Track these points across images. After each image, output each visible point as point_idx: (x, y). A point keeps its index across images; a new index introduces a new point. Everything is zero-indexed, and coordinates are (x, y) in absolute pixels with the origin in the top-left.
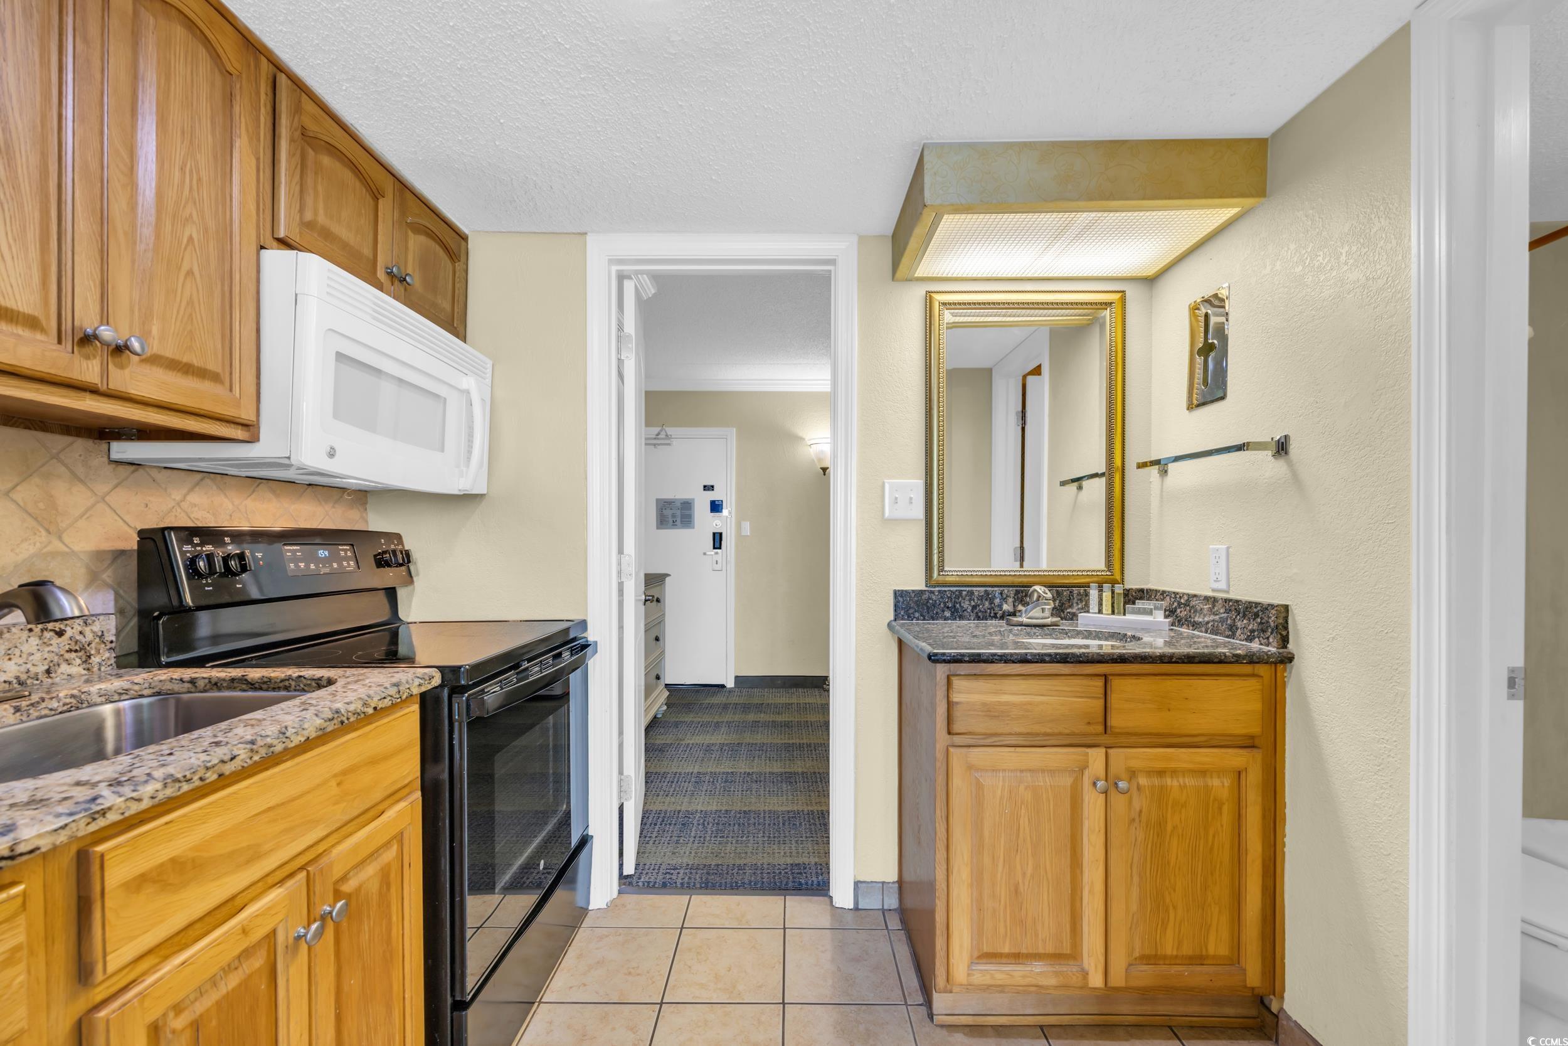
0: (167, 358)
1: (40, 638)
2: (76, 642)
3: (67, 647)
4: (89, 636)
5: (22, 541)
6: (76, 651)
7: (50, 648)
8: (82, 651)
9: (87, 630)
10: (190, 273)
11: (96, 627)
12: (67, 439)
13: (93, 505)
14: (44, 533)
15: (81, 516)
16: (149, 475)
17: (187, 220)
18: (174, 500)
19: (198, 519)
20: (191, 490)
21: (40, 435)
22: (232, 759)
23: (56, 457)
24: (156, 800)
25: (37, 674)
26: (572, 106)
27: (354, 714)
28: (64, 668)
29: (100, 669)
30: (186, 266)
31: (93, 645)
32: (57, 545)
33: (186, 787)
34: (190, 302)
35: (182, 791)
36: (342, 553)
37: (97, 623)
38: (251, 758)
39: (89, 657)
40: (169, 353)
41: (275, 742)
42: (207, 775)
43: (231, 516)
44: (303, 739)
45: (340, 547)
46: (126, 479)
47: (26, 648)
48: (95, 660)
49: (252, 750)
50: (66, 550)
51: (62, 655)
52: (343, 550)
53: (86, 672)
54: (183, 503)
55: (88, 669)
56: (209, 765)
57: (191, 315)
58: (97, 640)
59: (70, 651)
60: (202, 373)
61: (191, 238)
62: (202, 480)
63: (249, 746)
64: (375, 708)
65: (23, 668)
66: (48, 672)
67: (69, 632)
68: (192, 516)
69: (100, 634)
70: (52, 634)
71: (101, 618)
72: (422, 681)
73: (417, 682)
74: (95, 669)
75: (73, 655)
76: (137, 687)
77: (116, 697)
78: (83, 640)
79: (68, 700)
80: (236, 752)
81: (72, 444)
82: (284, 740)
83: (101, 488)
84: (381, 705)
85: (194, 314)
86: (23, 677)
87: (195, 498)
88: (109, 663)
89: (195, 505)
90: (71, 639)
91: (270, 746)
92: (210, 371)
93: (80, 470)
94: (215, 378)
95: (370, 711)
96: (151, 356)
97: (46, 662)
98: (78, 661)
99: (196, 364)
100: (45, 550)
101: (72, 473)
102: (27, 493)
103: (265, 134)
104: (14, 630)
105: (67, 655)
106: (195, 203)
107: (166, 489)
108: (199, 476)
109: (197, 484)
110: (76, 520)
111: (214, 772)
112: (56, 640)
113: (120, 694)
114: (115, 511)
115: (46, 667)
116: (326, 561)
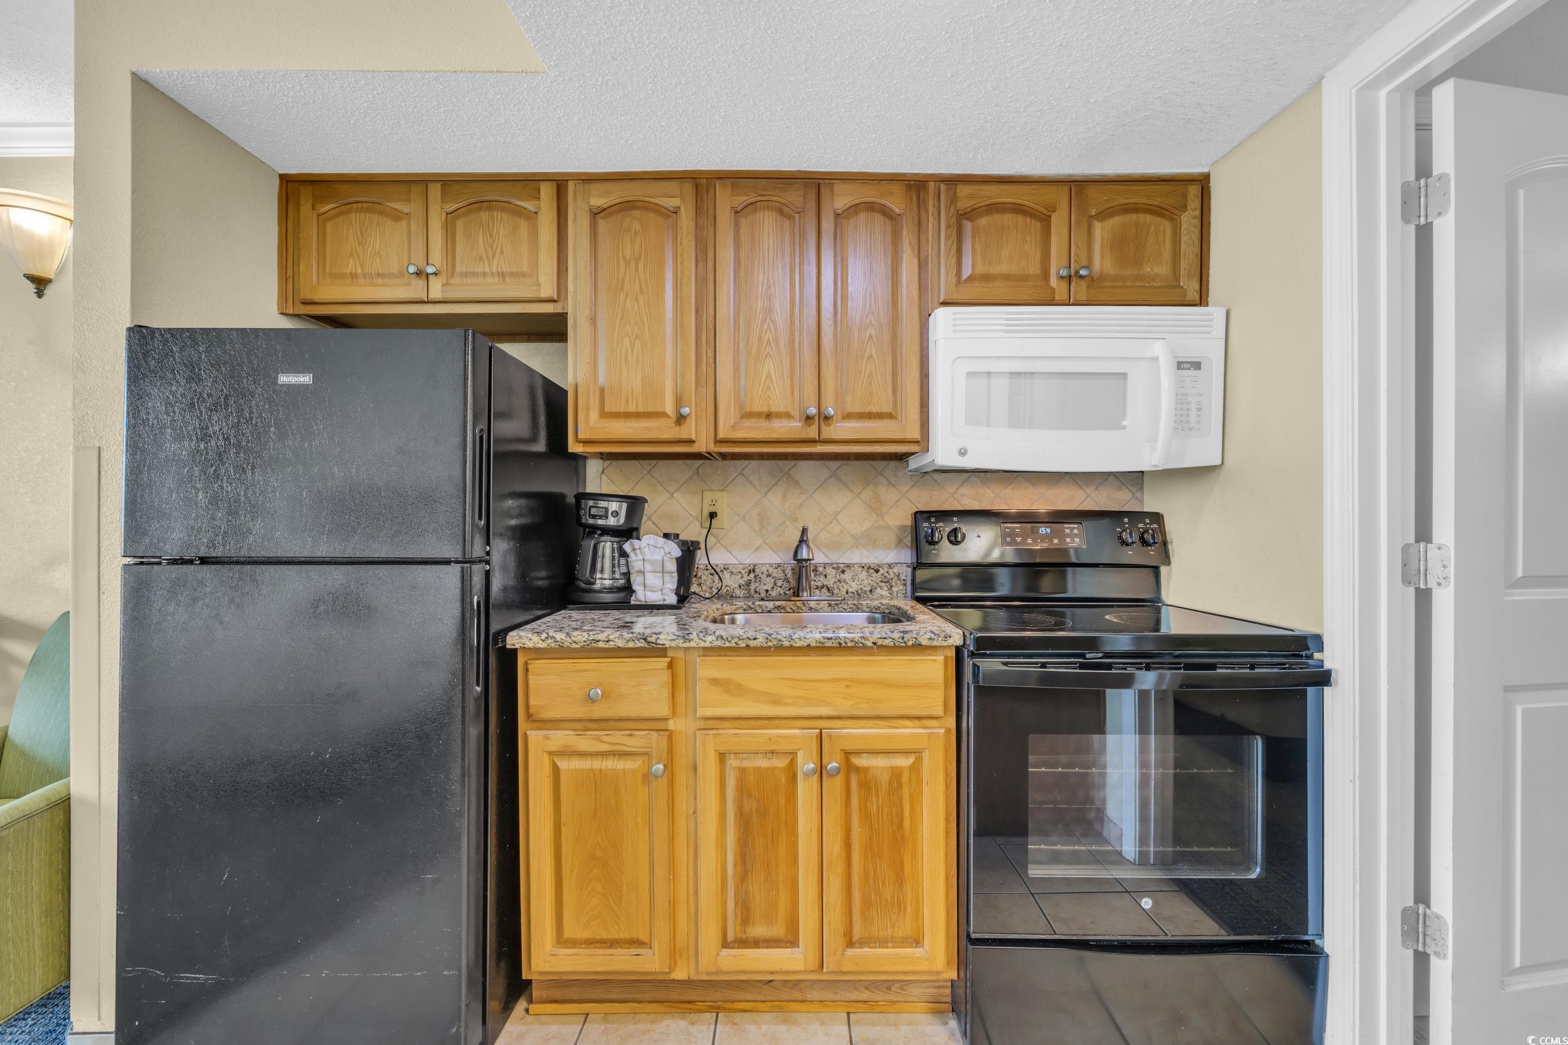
0: (856, 413)
1: (867, 572)
2: (885, 577)
3: (880, 579)
4: (892, 575)
5: (865, 519)
6: (885, 582)
7: (872, 578)
8: (887, 581)
9: (891, 571)
10: (871, 356)
11: (896, 570)
12: (886, 462)
13: (900, 499)
14: (875, 516)
15: (893, 506)
16: (931, 477)
17: (868, 326)
18: (950, 492)
19: (966, 505)
20: (962, 485)
21: (872, 462)
22: (754, 639)
23: (881, 474)
24: (713, 645)
25: (866, 591)
26: (1083, 23)
27: (852, 641)
28: (879, 590)
29: (897, 595)
30: (867, 354)
31: (894, 580)
32: (881, 522)
33: (728, 644)
34: (871, 375)
35: (725, 646)
36: (1067, 531)
37: (896, 567)
38: (767, 643)
39: (892, 587)
40: (857, 409)
41: (783, 639)
42: (740, 643)
43: (992, 502)
44: (805, 645)
45: (1066, 526)
46: (918, 481)
47: (860, 576)
48: (895, 589)
49: (767, 638)
50: (886, 524)
51: (878, 583)
52: (1068, 528)
53: (889, 595)
54: (955, 495)
55: (891, 594)
56: (741, 638)
57: (871, 382)
58: (896, 577)
59: (882, 581)
60: (880, 416)
61: (871, 336)
62: (969, 477)
63: (766, 636)
64: (874, 643)
65: (859, 587)
66: (871, 591)
67: (881, 571)
68: (962, 503)
69: (897, 574)
70: (873, 570)
71: (898, 565)
72: (933, 636)
73: (929, 635)
74: (895, 594)
75: (883, 584)
76: (883, 607)
77: (874, 610)
78: (889, 577)
79: (852, 606)
80: (757, 637)
81: (888, 464)
82: (790, 640)
83: (904, 489)
84: (880, 642)
85: (873, 382)
86: (860, 592)
87: (964, 490)
88: (902, 592)
89: (964, 495)
90: (882, 574)
91: (780, 641)
92: (884, 413)
93: (893, 480)
94: (890, 416)
95: (869, 644)
96: (847, 414)
97: (870, 586)
98: (886, 588)
99: (874, 411)
100: (875, 525)
101: (889, 482)
102: (867, 494)
103: (933, 235)
104: (855, 566)
105: (880, 584)
106: (873, 313)
107: (943, 486)
108: (967, 475)
109: (966, 481)
110: (891, 508)
111: (743, 643)
112: (875, 575)
113: (876, 609)
114: (912, 502)
115: (870, 589)
116: (1050, 537)
